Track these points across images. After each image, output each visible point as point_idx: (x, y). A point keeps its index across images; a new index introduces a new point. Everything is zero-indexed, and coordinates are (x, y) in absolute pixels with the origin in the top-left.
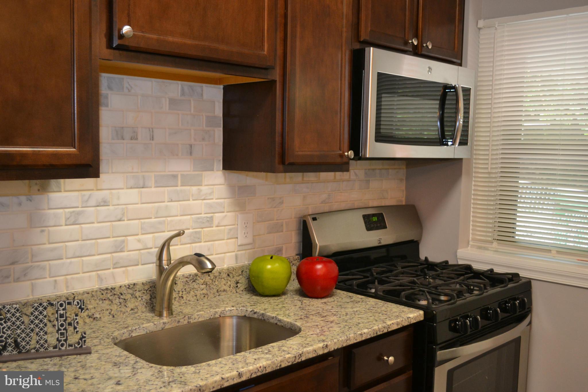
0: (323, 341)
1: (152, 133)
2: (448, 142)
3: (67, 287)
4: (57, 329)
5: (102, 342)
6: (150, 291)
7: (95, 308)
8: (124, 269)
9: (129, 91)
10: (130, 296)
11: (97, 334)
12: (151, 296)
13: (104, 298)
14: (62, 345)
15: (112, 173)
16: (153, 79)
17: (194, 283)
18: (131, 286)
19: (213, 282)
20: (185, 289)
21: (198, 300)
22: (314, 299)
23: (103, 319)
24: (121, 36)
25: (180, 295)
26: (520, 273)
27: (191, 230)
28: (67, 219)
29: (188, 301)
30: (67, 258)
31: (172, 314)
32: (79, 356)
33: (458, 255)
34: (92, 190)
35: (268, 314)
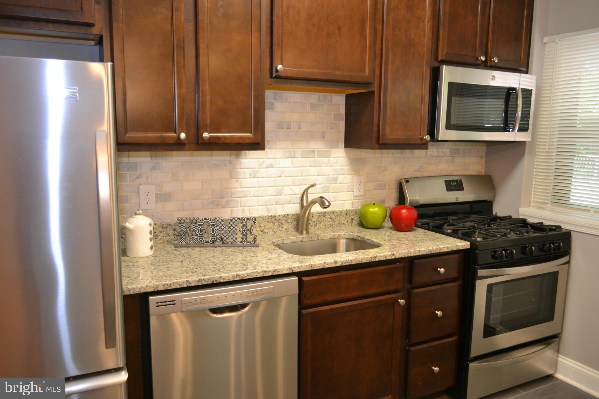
0: (392, 252)
1: (299, 125)
2: (510, 129)
3: (250, 213)
4: (242, 232)
5: (266, 243)
6: (297, 219)
7: (264, 226)
8: (282, 205)
9: (286, 100)
10: (285, 221)
11: (264, 240)
12: (297, 223)
13: (270, 221)
14: (244, 241)
15: (276, 149)
16: (301, 92)
17: (324, 217)
18: (286, 216)
19: (336, 218)
20: (318, 221)
21: (326, 228)
22: (399, 232)
23: (269, 233)
24: (277, 71)
25: (315, 224)
26: (562, 226)
27: (323, 185)
28: (250, 175)
29: (320, 228)
30: (250, 197)
31: (308, 233)
32: (252, 248)
33: (519, 212)
34: (265, 158)
35: (366, 237)
